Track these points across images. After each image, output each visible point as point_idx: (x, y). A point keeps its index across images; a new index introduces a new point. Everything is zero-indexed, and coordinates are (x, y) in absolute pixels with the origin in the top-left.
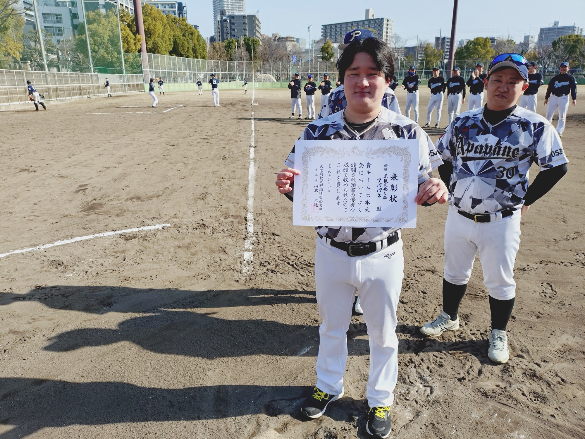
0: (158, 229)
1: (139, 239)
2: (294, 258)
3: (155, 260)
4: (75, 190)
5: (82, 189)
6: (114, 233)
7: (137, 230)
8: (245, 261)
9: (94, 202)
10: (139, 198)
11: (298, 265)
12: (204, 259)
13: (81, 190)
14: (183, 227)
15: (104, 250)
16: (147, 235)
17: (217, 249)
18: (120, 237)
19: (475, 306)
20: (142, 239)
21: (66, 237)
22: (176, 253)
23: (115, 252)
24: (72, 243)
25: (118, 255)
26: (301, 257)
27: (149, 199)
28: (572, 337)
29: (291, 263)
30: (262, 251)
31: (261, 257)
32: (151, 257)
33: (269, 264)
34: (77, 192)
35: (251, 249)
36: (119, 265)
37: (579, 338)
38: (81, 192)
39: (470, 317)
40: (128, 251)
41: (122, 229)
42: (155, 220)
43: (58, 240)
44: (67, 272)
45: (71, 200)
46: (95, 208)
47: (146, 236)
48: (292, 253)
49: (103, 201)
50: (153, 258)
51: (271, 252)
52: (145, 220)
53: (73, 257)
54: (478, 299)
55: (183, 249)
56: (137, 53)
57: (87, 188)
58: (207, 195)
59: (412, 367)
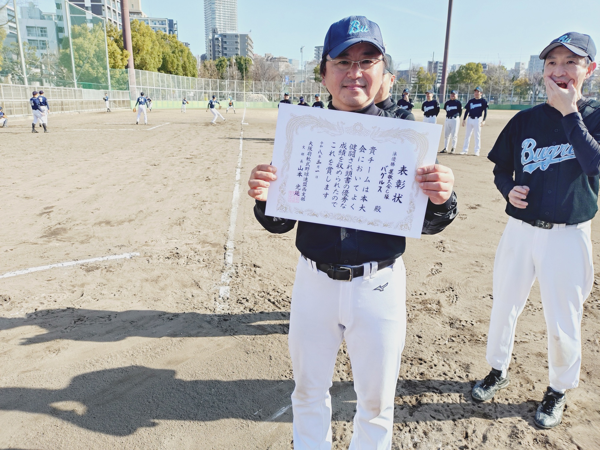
0: (125, 259)
1: (102, 270)
2: (277, 293)
3: (117, 296)
4: (38, 212)
5: (47, 211)
6: (74, 263)
7: (101, 259)
8: (220, 297)
9: (58, 226)
10: (108, 223)
11: (279, 303)
12: (174, 294)
13: (45, 213)
14: (154, 257)
15: (60, 283)
16: (112, 265)
17: (190, 282)
18: (81, 268)
19: (476, 354)
20: (106, 270)
21: (19, 268)
22: (142, 287)
23: (73, 286)
24: (25, 275)
25: (75, 289)
26: (283, 292)
27: (120, 224)
28: (585, 393)
29: (272, 300)
30: (240, 285)
31: (239, 292)
32: (113, 292)
33: (247, 301)
34: (41, 214)
35: (228, 282)
36: (76, 301)
37: (593, 394)
38: (45, 215)
39: (471, 367)
40: (88, 284)
41: (85, 259)
42: (123, 248)
43: (9, 270)
44: (14, 309)
45: (33, 224)
46: (58, 234)
47: (111, 267)
48: (273, 287)
49: (68, 226)
50: (115, 293)
51: (251, 287)
52: (112, 248)
53: (23, 291)
54: (479, 345)
55: (151, 283)
56: (124, 69)
57: (52, 211)
58: (185, 220)
59: (406, 432)
